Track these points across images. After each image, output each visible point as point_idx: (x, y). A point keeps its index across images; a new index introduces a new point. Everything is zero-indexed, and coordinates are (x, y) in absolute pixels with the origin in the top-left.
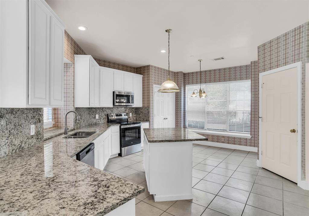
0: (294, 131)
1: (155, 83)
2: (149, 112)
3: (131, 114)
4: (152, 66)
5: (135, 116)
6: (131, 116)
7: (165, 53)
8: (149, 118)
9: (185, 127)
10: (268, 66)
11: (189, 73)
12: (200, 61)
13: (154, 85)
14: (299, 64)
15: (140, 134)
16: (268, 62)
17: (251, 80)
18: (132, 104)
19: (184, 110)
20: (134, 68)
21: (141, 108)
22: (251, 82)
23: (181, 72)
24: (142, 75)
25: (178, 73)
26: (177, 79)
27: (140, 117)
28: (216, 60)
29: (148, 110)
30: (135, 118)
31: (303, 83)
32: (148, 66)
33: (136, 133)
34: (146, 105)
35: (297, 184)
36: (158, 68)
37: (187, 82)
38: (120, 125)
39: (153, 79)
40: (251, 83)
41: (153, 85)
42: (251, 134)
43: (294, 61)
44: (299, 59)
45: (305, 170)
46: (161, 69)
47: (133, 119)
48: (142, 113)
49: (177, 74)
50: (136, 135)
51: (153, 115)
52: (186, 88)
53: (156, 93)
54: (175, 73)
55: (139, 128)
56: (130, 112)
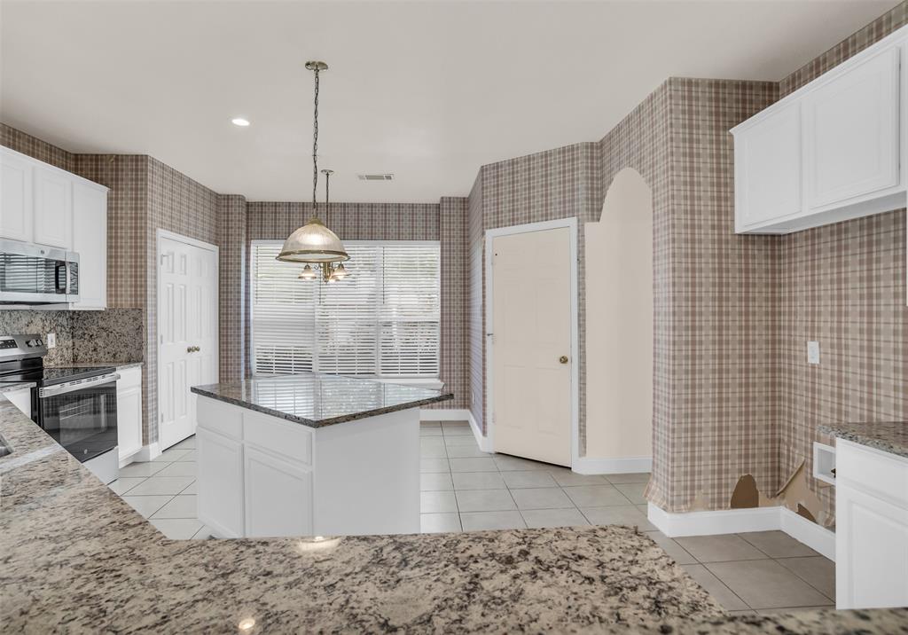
0: (564, 360)
1: (162, 225)
2: (140, 329)
3: (52, 337)
4: (154, 162)
5: (70, 343)
6: (54, 346)
7: (246, 127)
8: (141, 349)
9: (248, 375)
10: (507, 216)
11: (262, 204)
12: (328, 175)
13: (161, 233)
14: (572, 222)
15: (112, 415)
16: (505, 207)
17: (442, 244)
18: (69, 298)
19: (247, 321)
20: (66, 154)
21: (100, 312)
22: (442, 247)
23: (241, 198)
24: (106, 185)
25: (228, 197)
26: (224, 217)
27: (95, 350)
28: (369, 177)
29: (135, 319)
30: (68, 354)
31: (581, 260)
32: (139, 161)
33: (99, 412)
34: (126, 302)
35: (570, 468)
36: (173, 172)
37: (255, 229)
38: (34, 384)
39: (157, 207)
40: (442, 251)
41: (155, 230)
42: (441, 378)
43: (563, 215)
44: (573, 211)
45: (585, 436)
46: (181, 176)
47: (62, 356)
48: (105, 334)
49: (224, 203)
50: (99, 420)
51: (157, 338)
52: (253, 249)
53: (165, 259)
54: (217, 196)
55: (110, 392)
56: (48, 330)
